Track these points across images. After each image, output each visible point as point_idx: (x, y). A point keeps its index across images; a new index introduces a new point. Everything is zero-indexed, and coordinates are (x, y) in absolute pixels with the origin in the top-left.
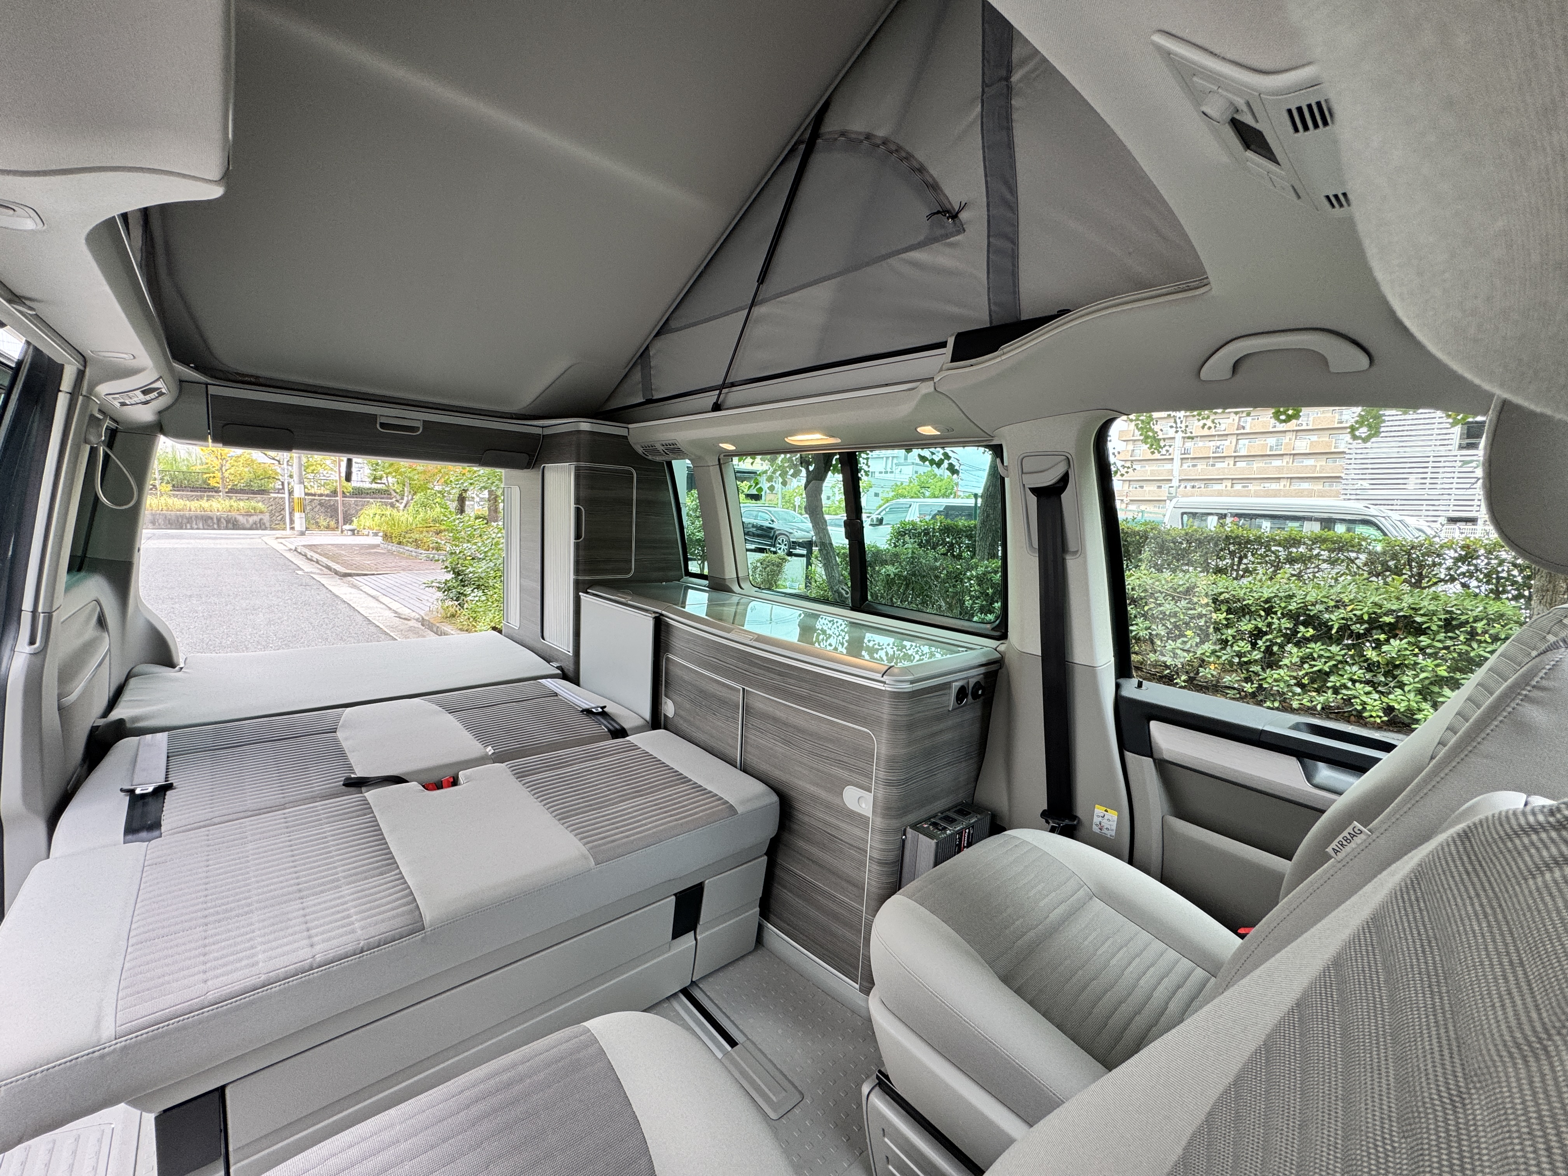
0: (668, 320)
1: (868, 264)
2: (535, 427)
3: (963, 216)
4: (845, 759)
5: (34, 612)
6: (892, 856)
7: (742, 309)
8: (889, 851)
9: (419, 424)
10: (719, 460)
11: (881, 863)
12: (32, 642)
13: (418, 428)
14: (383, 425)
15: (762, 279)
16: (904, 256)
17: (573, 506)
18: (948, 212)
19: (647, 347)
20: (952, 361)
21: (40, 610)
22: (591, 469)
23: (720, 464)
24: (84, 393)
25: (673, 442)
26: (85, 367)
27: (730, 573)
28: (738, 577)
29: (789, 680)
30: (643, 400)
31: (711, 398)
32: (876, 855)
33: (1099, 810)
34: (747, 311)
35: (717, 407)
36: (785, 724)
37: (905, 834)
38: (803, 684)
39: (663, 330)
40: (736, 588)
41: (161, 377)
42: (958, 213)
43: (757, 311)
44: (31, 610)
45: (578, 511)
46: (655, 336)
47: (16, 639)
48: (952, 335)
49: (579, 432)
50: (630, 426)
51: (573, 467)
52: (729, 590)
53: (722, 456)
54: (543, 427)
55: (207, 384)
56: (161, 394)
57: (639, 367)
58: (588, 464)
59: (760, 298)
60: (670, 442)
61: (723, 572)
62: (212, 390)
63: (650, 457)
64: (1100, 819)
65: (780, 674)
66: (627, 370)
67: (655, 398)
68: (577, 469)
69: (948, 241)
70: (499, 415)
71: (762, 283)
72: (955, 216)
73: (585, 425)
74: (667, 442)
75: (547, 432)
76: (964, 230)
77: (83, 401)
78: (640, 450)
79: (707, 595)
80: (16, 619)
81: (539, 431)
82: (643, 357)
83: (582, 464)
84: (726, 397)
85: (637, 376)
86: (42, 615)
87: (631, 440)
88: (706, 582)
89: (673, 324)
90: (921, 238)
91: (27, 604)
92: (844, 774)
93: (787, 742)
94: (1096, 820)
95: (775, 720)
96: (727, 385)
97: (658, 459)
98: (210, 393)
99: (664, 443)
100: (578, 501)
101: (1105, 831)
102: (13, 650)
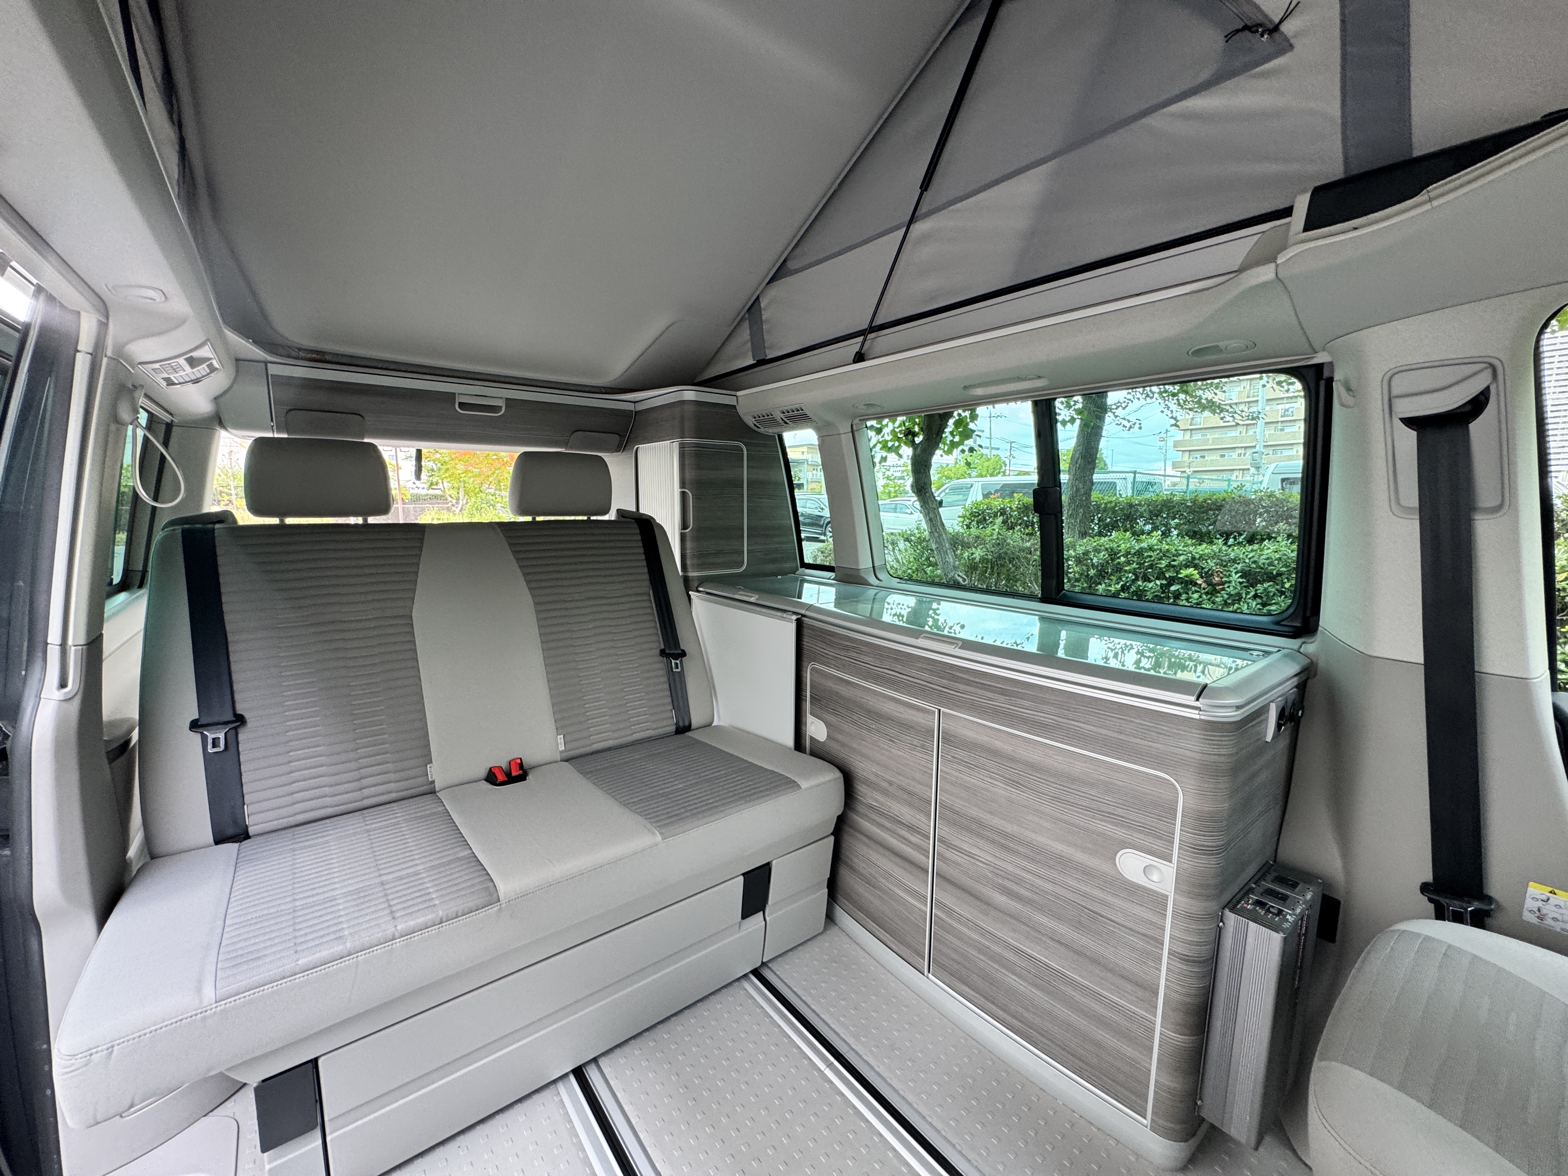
0: (785, 261)
1: (1103, 133)
2: (626, 401)
3: (1287, 28)
4: (1120, 812)
5: (63, 645)
6: (1205, 951)
7: (897, 228)
8: (1198, 944)
9: (501, 403)
10: (852, 426)
11: (1186, 959)
12: (63, 685)
13: (501, 407)
14: (461, 405)
15: (925, 185)
16: (1173, 108)
17: (677, 490)
18: (1260, 25)
19: (758, 297)
20: (1306, 229)
21: (70, 642)
22: (697, 445)
23: (852, 432)
24: (109, 353)
25: (797, 406)
26: (107, 318)
27: (865, 563)
28: (874, 567)
29: (1019, 701)
30: (751, 362)
31: (854, 345)
32: (1180, 949)
33: (1536, 890)
34: (904, 229)
35: (860, 357)
36: (1012, 759)
37: (1222, 921)
38: (1046, 708)
39: (780, 272)
40: (872, 580)
41: (208, 340)
42: (1281, 21)
43: (918, 228)
44: (59, 642)
45: (683, 495)
46: (769, 283)
47: (42, 681)
48: (1304, 191)
49: (683, 402)
50: (739, 393)
51: (676, 446)
52: (866, 583)
53: (857, 421)
54: (635, 402)
55: (266, 363)
56: (212, 369)
57: (746, 324)
58: (694, 440)
59: (923, 209)
60: (794, 407)
61: (857, 561)
62: (273, 370)
63: (762, 430)
64: (1540, 904)
65: (1003, 692)
66: (733, 327)
67: (769, 357)
68: (682, 446)
69: (1258, 70)
70: (587, 389)
71: (926, 190)
72: (1276, 28)
73: (689, 394)
74: (789, 408)
75: (640, 407)
76: (1291, 47)
77: (108, 364)
78: (750, 421)
79: (833, 589)
80: (40, 654)
81: (630, 407)
82: (753, 309)
83: (688, 440)
84: (872, 342)
85: (745, 333)
86: (73, 648)
87: (741, 411)
88: (832, 575)
89: (791, 265)
90: (1205, 75)
91: (54, 636)
92: (1120, 833)
93: (1014, 783)
94: (1529, 904)
95: (994, 753)
96: (874, 329)
97: (771, 431)
98: (270, 372)
99: (784, 409)
100: (683, 484)
101: (1549, 922)
102: (38, 697)
